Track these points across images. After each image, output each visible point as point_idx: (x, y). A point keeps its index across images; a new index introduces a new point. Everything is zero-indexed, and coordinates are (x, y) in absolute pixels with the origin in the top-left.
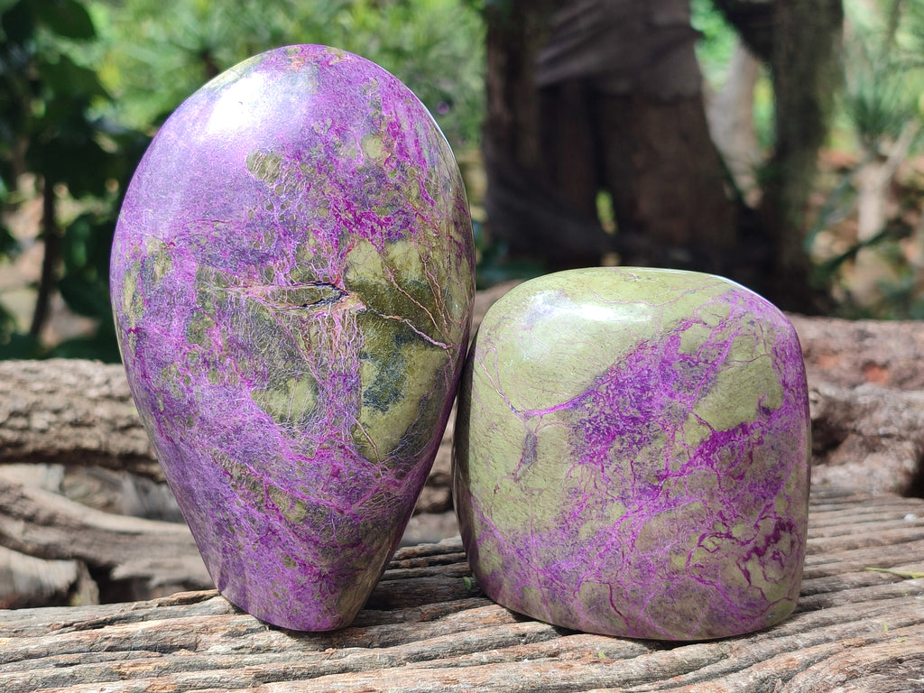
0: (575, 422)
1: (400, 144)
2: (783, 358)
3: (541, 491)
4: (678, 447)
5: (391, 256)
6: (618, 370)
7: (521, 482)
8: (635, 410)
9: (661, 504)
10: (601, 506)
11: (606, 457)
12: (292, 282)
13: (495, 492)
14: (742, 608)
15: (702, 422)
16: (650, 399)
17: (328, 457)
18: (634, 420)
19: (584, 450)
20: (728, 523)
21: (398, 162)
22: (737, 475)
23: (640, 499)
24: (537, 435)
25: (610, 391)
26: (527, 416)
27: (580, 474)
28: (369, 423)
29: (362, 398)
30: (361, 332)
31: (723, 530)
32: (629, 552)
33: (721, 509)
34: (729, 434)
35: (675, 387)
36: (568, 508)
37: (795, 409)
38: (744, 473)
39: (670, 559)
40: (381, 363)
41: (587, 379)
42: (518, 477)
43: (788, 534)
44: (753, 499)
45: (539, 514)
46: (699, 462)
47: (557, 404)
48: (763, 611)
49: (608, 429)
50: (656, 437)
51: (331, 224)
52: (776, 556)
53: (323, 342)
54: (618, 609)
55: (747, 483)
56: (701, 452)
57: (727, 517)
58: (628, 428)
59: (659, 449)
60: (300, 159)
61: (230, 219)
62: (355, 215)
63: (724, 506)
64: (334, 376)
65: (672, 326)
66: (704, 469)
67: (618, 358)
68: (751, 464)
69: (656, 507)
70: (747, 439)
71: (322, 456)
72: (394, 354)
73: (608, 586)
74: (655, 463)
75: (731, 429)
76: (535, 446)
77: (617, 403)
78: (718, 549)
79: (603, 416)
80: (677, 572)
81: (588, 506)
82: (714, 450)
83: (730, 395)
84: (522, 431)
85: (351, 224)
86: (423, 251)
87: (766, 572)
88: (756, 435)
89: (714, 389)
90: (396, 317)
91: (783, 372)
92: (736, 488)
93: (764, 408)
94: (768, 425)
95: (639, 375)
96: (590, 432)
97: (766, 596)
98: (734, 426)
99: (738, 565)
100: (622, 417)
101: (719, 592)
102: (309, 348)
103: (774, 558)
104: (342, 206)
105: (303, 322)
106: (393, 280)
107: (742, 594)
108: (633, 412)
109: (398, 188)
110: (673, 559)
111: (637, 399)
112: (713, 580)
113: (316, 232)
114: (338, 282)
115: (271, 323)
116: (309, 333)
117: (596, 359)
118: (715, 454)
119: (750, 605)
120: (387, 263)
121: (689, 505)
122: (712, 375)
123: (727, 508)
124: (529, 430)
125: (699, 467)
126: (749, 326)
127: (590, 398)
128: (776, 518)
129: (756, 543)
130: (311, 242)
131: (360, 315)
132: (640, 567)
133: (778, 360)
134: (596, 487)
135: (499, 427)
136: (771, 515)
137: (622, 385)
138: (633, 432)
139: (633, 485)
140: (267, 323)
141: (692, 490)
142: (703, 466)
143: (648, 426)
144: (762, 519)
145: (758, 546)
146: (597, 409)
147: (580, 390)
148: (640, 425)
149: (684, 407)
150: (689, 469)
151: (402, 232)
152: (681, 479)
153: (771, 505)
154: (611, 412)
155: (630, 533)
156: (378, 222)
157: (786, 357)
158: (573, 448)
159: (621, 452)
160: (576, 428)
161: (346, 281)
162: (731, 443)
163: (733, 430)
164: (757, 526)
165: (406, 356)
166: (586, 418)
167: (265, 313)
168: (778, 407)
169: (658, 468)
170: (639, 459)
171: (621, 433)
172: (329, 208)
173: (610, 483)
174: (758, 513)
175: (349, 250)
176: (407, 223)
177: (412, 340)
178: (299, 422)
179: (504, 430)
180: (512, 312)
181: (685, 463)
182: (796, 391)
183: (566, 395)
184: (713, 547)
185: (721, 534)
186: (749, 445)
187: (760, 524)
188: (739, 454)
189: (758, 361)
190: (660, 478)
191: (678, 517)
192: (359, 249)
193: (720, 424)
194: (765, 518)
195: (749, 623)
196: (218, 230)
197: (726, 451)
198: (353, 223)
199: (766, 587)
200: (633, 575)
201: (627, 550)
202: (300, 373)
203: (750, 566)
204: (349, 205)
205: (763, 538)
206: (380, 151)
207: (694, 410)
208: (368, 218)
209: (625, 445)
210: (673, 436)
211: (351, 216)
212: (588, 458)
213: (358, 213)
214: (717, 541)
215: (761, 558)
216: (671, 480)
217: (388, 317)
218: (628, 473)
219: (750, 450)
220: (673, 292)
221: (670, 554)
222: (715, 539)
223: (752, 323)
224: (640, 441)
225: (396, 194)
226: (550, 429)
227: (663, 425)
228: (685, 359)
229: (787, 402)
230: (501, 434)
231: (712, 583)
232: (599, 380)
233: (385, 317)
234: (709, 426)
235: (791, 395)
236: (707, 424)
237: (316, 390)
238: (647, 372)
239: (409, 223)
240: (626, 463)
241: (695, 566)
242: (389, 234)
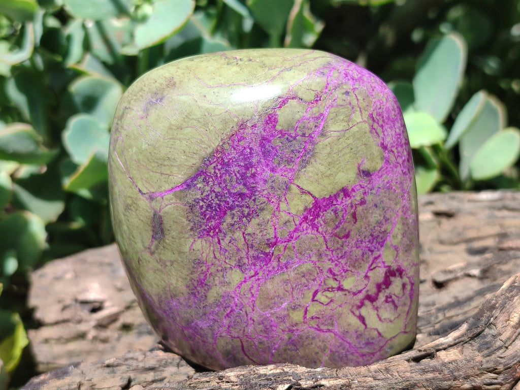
0: (190, 201)
2: (381, 122)
3: (172, 263)
4: (284, 217)
6: (223, 151)
7: (156, 255)
8: (241, 186)
9: (273, 268)
10: (221, 273)
11: (220, 231)
13: (139, 263)
14: (361, 348)
15: (303, 192)
16: (253, 176)
18: (241, 195)
19: (201, 226)
20: (338, 278)
22: (342, 235)
23: (255, 265)
24: (161, 214)
25: (217, 171)
26: (151, 198)
27: (202, 247)
31: (335, 284)
32: (251, 311)
33: (330, 266)
34: (331, 200)
35: (276, 162)
36: (195, 276)
37: (396, 167)
38: (349, 232)
39: (288, 315)
41: (195, 161)
42: (152, 250)
43: (399, 278)
44: (360, 253)
45: (174, 282)
46: (305, 228)
47: (173, 186)
48: (382, 347)
49: (219, 205)
50: (262, 210)
52: (388, 299)
54: (251, 357)
55: (352, 241)
56: (306, 218)
57: (336, 272)
58: (236, 203)
59: (266, 220)
63: (334, 264)
65: (268, 105)
66: (311, 233)
67: (222, 140)
68: (355, 223)
69: (270, 271)
70: (350, 201)
73: (239, 340)
74: (264, 233)
75: (332, 195)
76: (161, 224)
77: (225, 181)
78: (331, 301)
79: (214, 194)
80: (296, 324)
81: (211, 274)
82: (318, 216)
83: (329, 164)
84: (149, 211)
87: (380, 315)
88: (358, 197)
89: (312, 160)
91: (381, 135)
92: (342, 246)
93: (363, 172)
94: (369, 186)
95: (242, 153)
96: (204, 209)
97: (383, 334)
98: (335, 192)
99: (353, 312)
100: (230, 193)
101: (337, 337)
103: (386, 301)
107: (359, 336)
108: (240, 188)
110: (291, 314)
111: (242, 176)
112: (330, 328)
117: (202, 141)
118: (319, 219)
119: (368, 343)
121: (299, 266)
122: (310, 147)
123: (336, 265)
124: (154, 210)
125: (305, 232)
126: (344, 97)
127: (200, 179)
128: (385, 267)
129: (368, 291)
132: (263, 323)
133: (375, 125)
134: (215, 257)
135: (132, 208)
136: (380, 265)
137: (228, 165)
138: (241, 207)
139: (247, 254)
141: (301, 253)
142: (309, 231)
143: (254, 200)
144: (372, 270)
145: (370, 293)
146: (208, 188)
147: (191, 172)
148: (247, 199)
149: (286, 179)
150: (296, 235)
152: (290, 244)
153: (379, 256)
154: (220, 190)
155: (250, 295)
157: (383, 121)
158: (192, 224)
159: (233, 225)
160: (192, 207)
162: (333, 207)
163: (335, 196)
164: (366, 277)
166: (199, 196)
168: (379, 167)
169: (268, 237)
170: (250, 230)
171: (231, 208)
173: (227, 254)
174: (367, 265)
179: (136, 210)
180: (132, 102)
181: (292, 229)
182: (395, 151)
183: (179, 177)
184: (327, 300)
185: (332, 288)
186: (352, 207)
187: (370, 274)
188: (343, 216)
189: (355, 129)
190: (272, 245)
191: (291, 278)
193: (321, 190)
194: (374, 268)
195: (369, 358)
197: (329, 215)
199: (381, 327)
200: (258, 330)
201: (249, 309)
203: (363, 312)
205: (375, 286)
207: (296, 182)
209: (236, 219)
210: (278, 207)
212: (205, 232)
214: (330, 295)
215: (374, 303)
216: (281, 246)
218: (241, 243)
219: (353, 211)
220: (271, 71)
221: (288, 310)
222: (327, 293)
223: (347, 93)
224: (249, 214)
226: (170, 208)
227: (268, 198)
228: (283, 135)
229: (387, 161)
230: (134, 213)
231: (329, 331)
232: (207, 161)
234: (311, 194)
235: (391, 155)
236: (309, 193)
238: (248, 150)
240: (238, 235)
241: (312, 318)
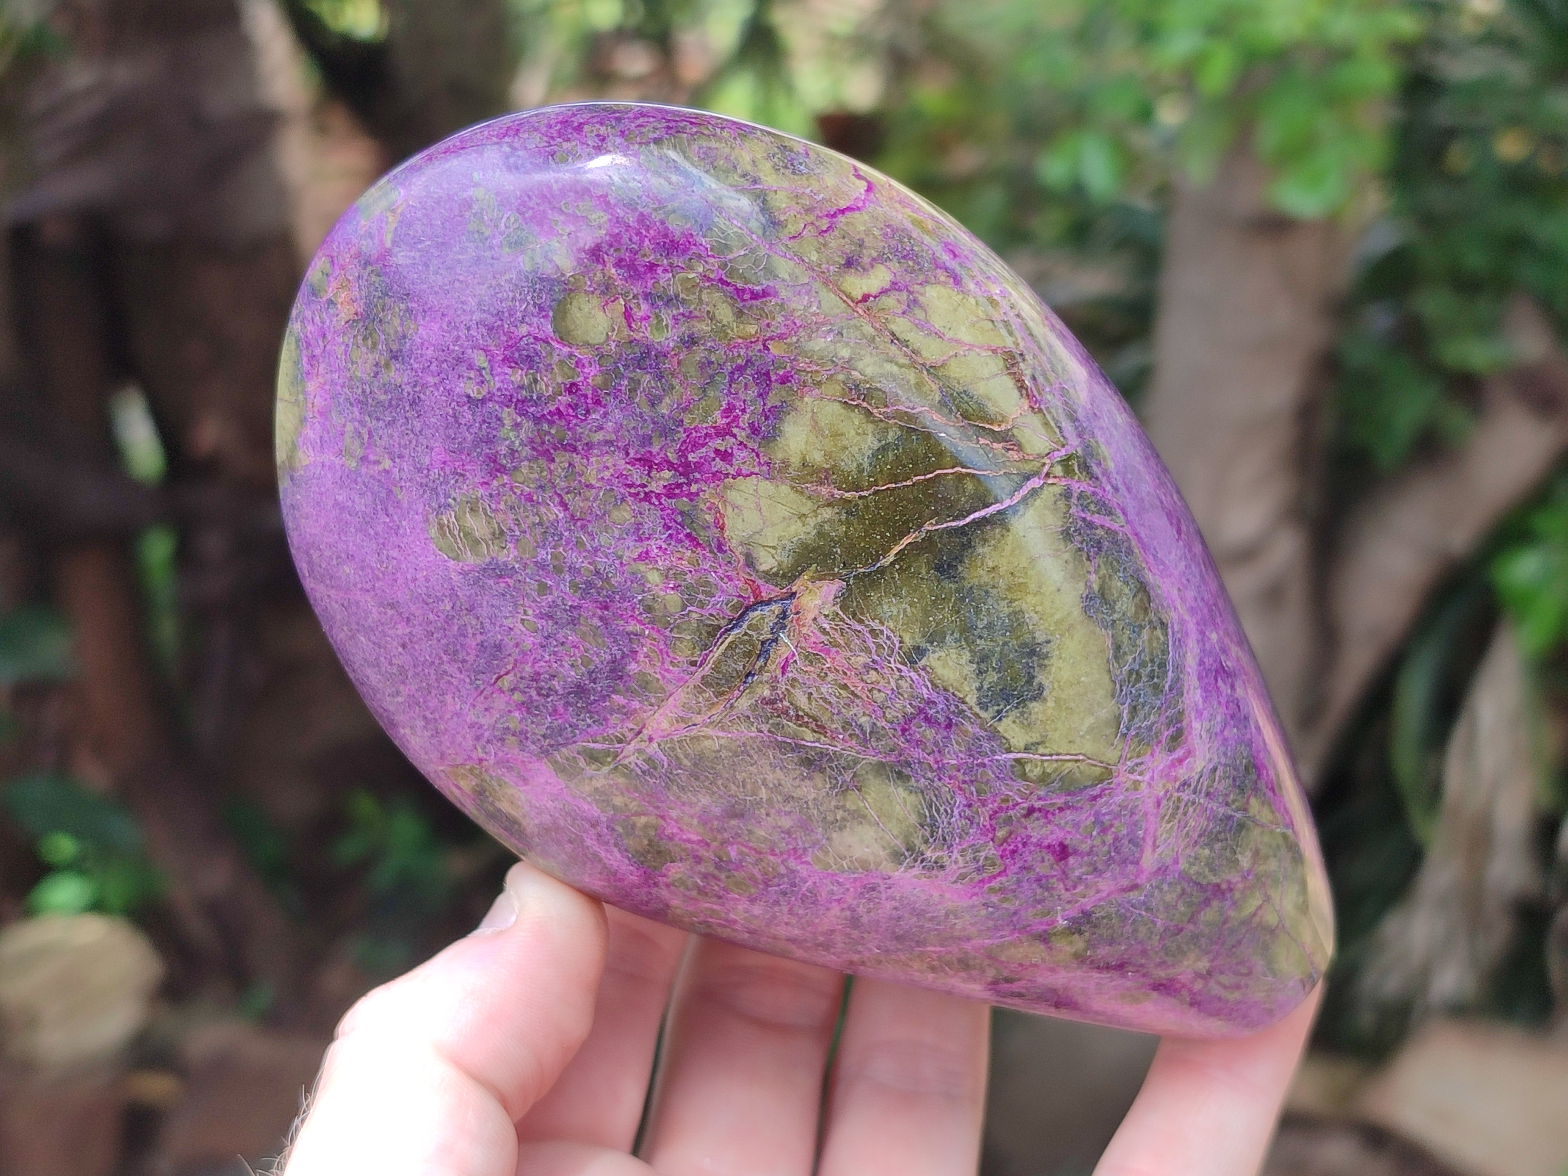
1: (619, 264)
5: (795, 461)
12: (693, 664)
17: (1025, 844)
21: (647, 296)
28: (1035, 737)
29: (983, 714)
30: (876, 625)
40: (957, 635)
51: (652, 519)
53: (833, 700)
60: (502, 469)
61: (511, 659)
62: (671, 466)
64: (904, 730)
71: (1014, 852)
72: (963, 599)
85: (679, 486)
86: (838, 389)
90: (906, 541)
102: (821, 729)
104: (637, 475)
105: (772, 702)
106: (837, 493)
109: (690, 342)
113: (644, 556)
114: (756, 592)
115: (730, 750)
116: (797, 709)
120: (800, 479)
130: (654, 577)
131: (845, 600)
140: (724, 753)
151: (773, 400)
156: (718, 434)
161: (770, 576)
165: (986, 578)
167: (707, 743)
172: (623, 500)
175: (722, 528)
176: (764, 378)
177: (968, 546)
178: (926, 842)
192: (735, 507)
196: (513, 690)
198: (682, 480)
202: (848, 775)
204: (647, 462)
206: (600, 315)
208: (696, 446)
211: (667, 474)
213: (672, 457)
217: (891, 558)
225: (699, 354)
233: (886, 561)
237: (900, 775)
239: (767, 374)
242: (754, 430)
